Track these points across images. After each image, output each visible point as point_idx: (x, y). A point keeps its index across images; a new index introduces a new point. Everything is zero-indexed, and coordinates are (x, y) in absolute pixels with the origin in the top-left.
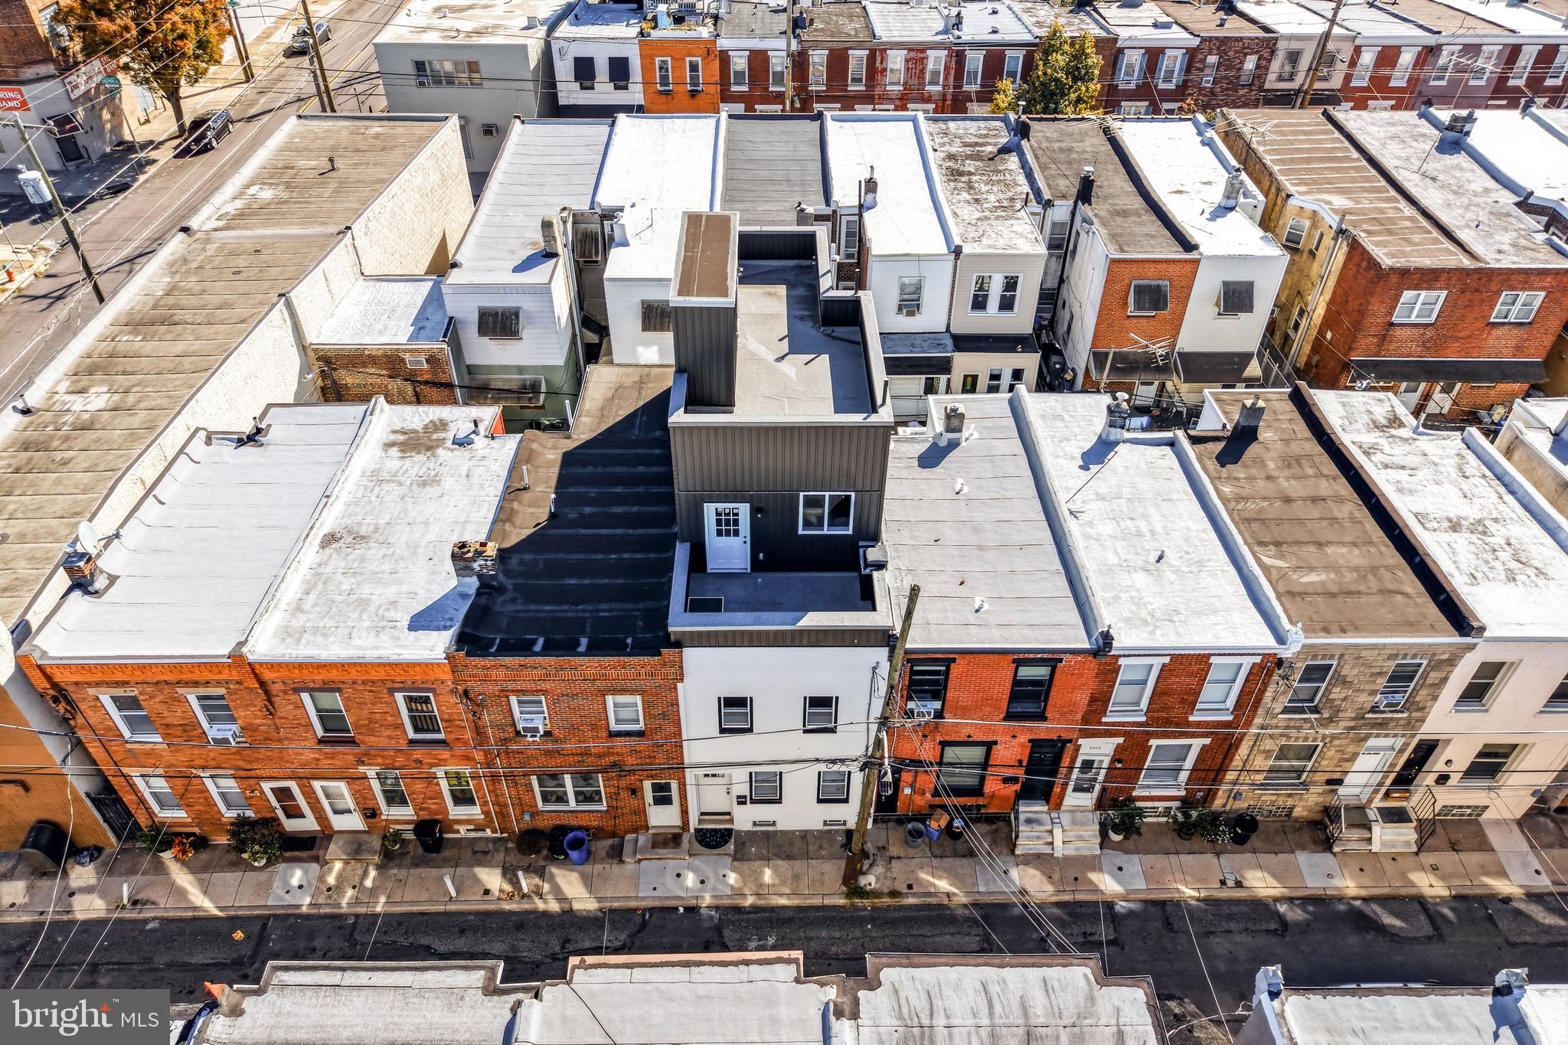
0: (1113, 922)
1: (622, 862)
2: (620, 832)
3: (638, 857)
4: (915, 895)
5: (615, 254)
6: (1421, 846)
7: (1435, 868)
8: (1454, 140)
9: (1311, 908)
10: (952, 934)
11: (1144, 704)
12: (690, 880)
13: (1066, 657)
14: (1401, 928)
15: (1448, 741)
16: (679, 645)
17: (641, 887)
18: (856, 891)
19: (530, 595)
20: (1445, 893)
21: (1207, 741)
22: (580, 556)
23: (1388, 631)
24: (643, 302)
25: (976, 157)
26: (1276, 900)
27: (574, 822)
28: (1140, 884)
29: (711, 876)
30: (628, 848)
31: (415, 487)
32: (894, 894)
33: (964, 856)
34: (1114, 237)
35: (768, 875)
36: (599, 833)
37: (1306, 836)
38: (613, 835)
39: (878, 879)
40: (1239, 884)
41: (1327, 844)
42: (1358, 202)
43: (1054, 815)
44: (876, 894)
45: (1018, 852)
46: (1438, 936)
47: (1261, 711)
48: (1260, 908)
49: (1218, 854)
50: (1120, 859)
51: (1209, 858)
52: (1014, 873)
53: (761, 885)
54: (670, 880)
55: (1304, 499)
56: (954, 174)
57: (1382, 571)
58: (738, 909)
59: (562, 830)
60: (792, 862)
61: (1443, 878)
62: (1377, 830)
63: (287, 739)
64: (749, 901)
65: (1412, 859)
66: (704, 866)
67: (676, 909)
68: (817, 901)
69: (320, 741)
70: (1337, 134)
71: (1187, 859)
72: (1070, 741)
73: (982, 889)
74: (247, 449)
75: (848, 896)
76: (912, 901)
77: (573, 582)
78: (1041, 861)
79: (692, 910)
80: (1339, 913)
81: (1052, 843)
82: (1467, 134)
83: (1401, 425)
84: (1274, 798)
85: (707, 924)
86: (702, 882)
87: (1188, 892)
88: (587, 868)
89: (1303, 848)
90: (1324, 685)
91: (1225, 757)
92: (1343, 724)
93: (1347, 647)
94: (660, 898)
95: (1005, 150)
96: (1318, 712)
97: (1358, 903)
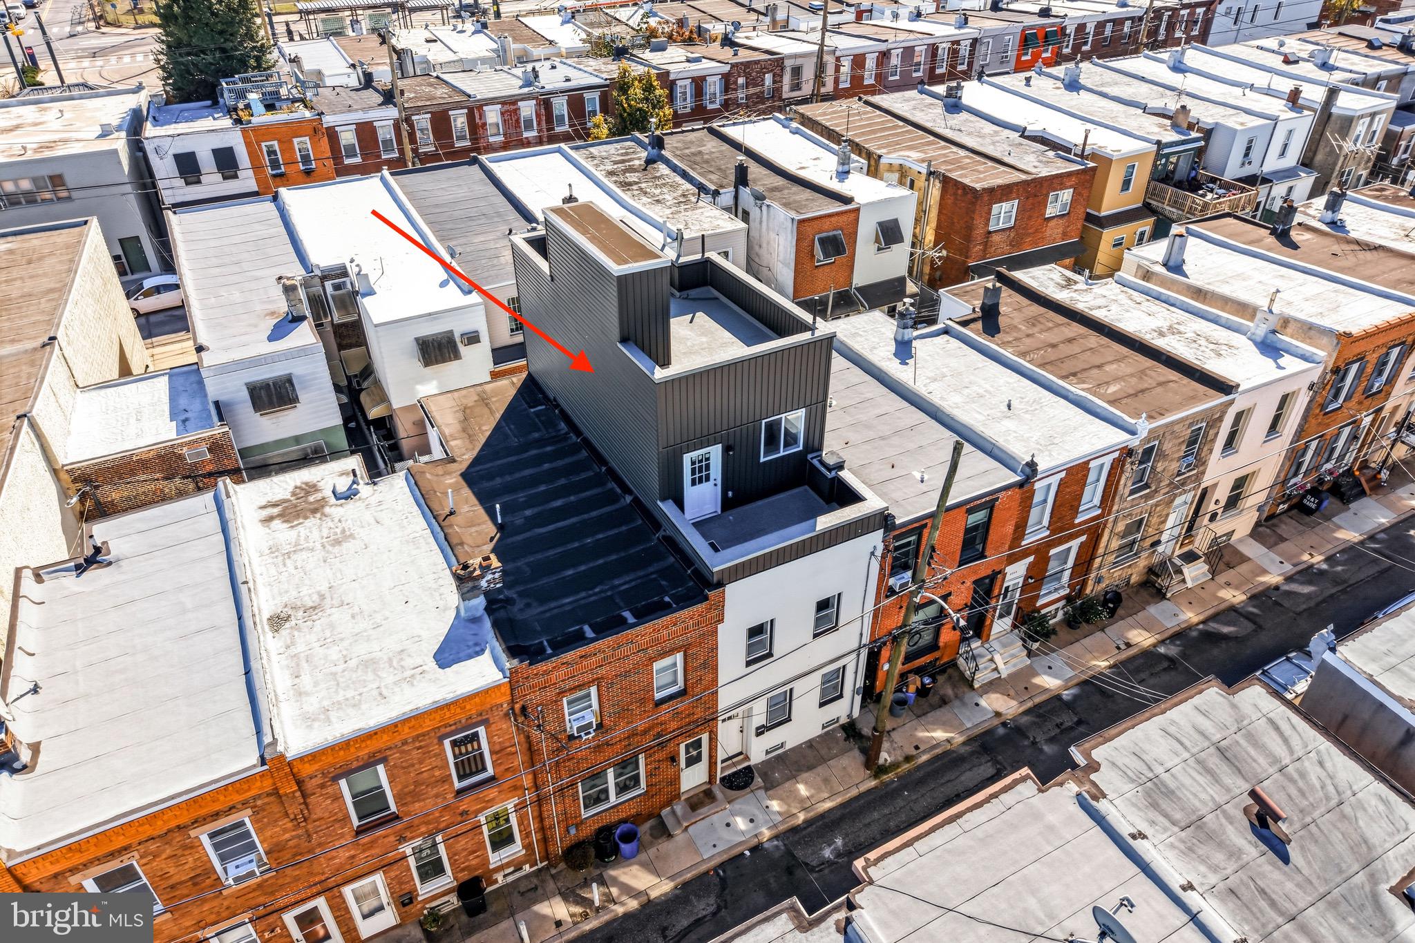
0: (1069, 709)
1: (670, 836)
2: (656, 811)
3: (685, 824)
4: (924, 752)
5: (367, 303)
6: (1214, 572)
7: (1228, 584)
8: (954, 105)
9: (1178, 643)
10: (970, 770)
11: (1046, 522)
12: (741, 823)
13: (1001, 495)
14: (1237, 631)
15: (1215, 485)
16: (720, 584)
17: (702, 850)
18: (880, 770)
19: (543, 597)
20: (1244, 597)
21: (1083, 538)
22: (559, 550)
23: (1185, 406)
24: (417, 339)
25: (632, 170)
26: (1155, 646)
27: (614, 818)
28: (1070, 673)
29: (757, 812)
30: (670, 822)
31: (329, 548)
32: (908, 759)
33: (940, 707)
34: (786, 205)
35: (803, 790)
36: (638, 819)
37: (1144, 594)
38: (649, 816)
39: (889, 753)
40: (1128, 645)
41: (1160, 595)
42: (926, 153)
43: (987, 646)
44: (895, 766)
45: (976, 685)
46: (1259, 627)
47: (1117, 499)
48: (1148, 656)
49: (1103, 630)
50: (1046, 660)
51: (1099, 634)
52: (983, 702)
53: (802, 800)
54: (725, 834)
55: (1063, 342)
56: (626, 185)
57: (1148, 372)
58: (794, 830)
59: (605, 832)
60: (814, 771)
61: (1237, 588)
62: (1185, 570)
63: (320, 845)
64: (802, 817)
65: (1212, 583)
66: (744, 807)
67: (742, 854)
68: (854, 792)
69: (360, 832)
70: (878, 112)
71: (1086, 642)
72: (1000, 572)
73: (969, 725)
74: (92, 574)
75: (876, 776)
76: (924, 758)
77: (570, 572)
78: (993, 686)
79: (755, 849)
80: (1194, 638)
81: (996, 669)
82: (960, 98)
83: (1076, 283)
84: (1120, 572)
85: (777, 855)
86: (752, 821)
87: (1102, 664)
88: (643, 856)
89: (1149, 603)
90: (1150, 464)
91: (1094, 548)
92: (1163, 491)
93: (1167, 425)
94: (724, 851)
95: (649, 162)
96: (1149, 487)
97: (1201, 626)
